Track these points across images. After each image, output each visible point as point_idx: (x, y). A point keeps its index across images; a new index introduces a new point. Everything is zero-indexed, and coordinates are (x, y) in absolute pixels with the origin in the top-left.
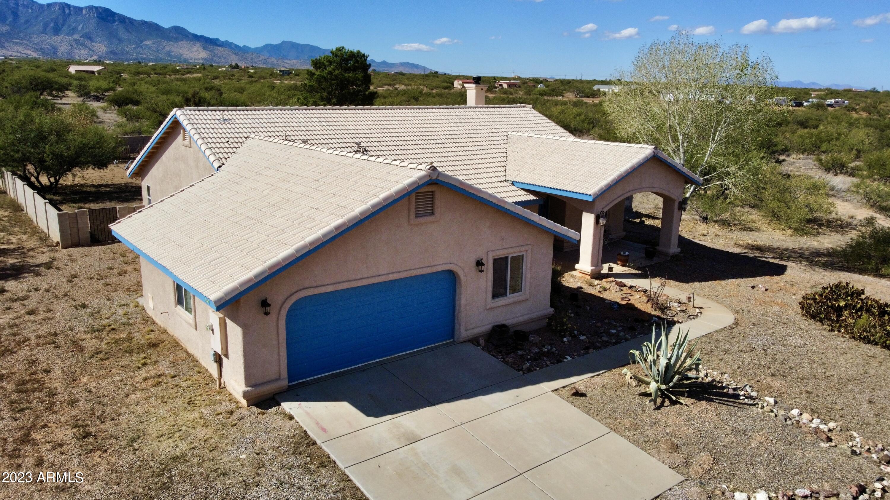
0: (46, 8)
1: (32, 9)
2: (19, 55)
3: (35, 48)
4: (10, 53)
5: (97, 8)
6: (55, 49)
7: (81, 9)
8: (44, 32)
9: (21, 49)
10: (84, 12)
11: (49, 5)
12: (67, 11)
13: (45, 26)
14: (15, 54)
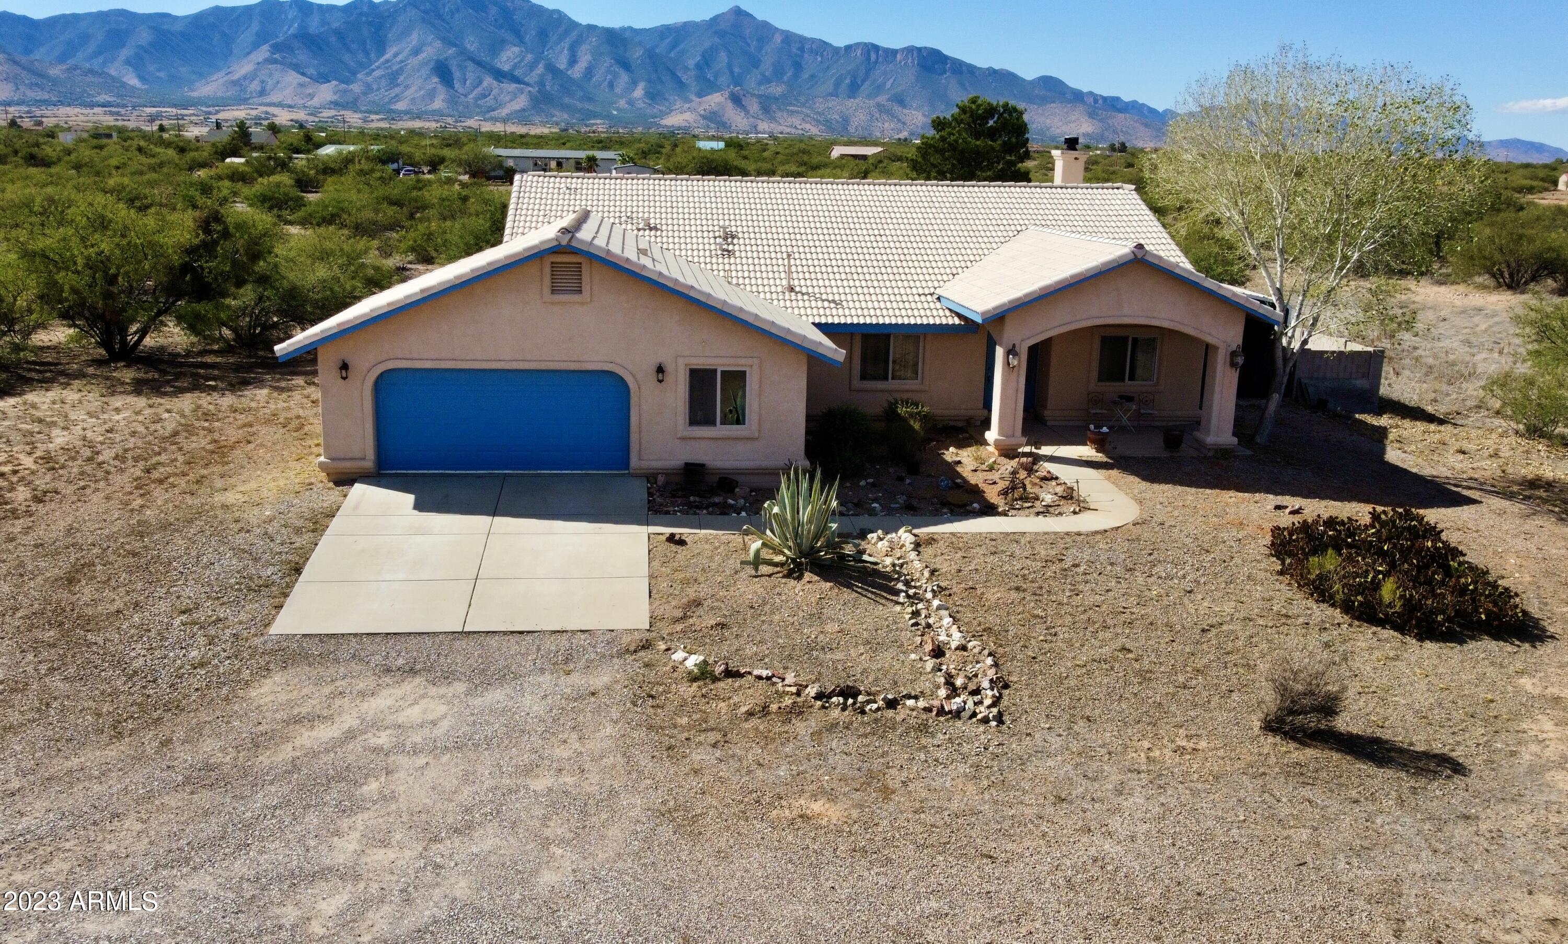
0: (842, 52)
1: (822, 56)
2: (793, 131)
3: (818, 121)
4: (780, 128)
5: (920, 50)
6: (846, 121)
7: (894, 52)
8: (835, 94)
9: (796, 121)
10: (899, 57)
11: (848, 48)
12: (873, 57)
13: (837, 85)
14: (788, 130)
